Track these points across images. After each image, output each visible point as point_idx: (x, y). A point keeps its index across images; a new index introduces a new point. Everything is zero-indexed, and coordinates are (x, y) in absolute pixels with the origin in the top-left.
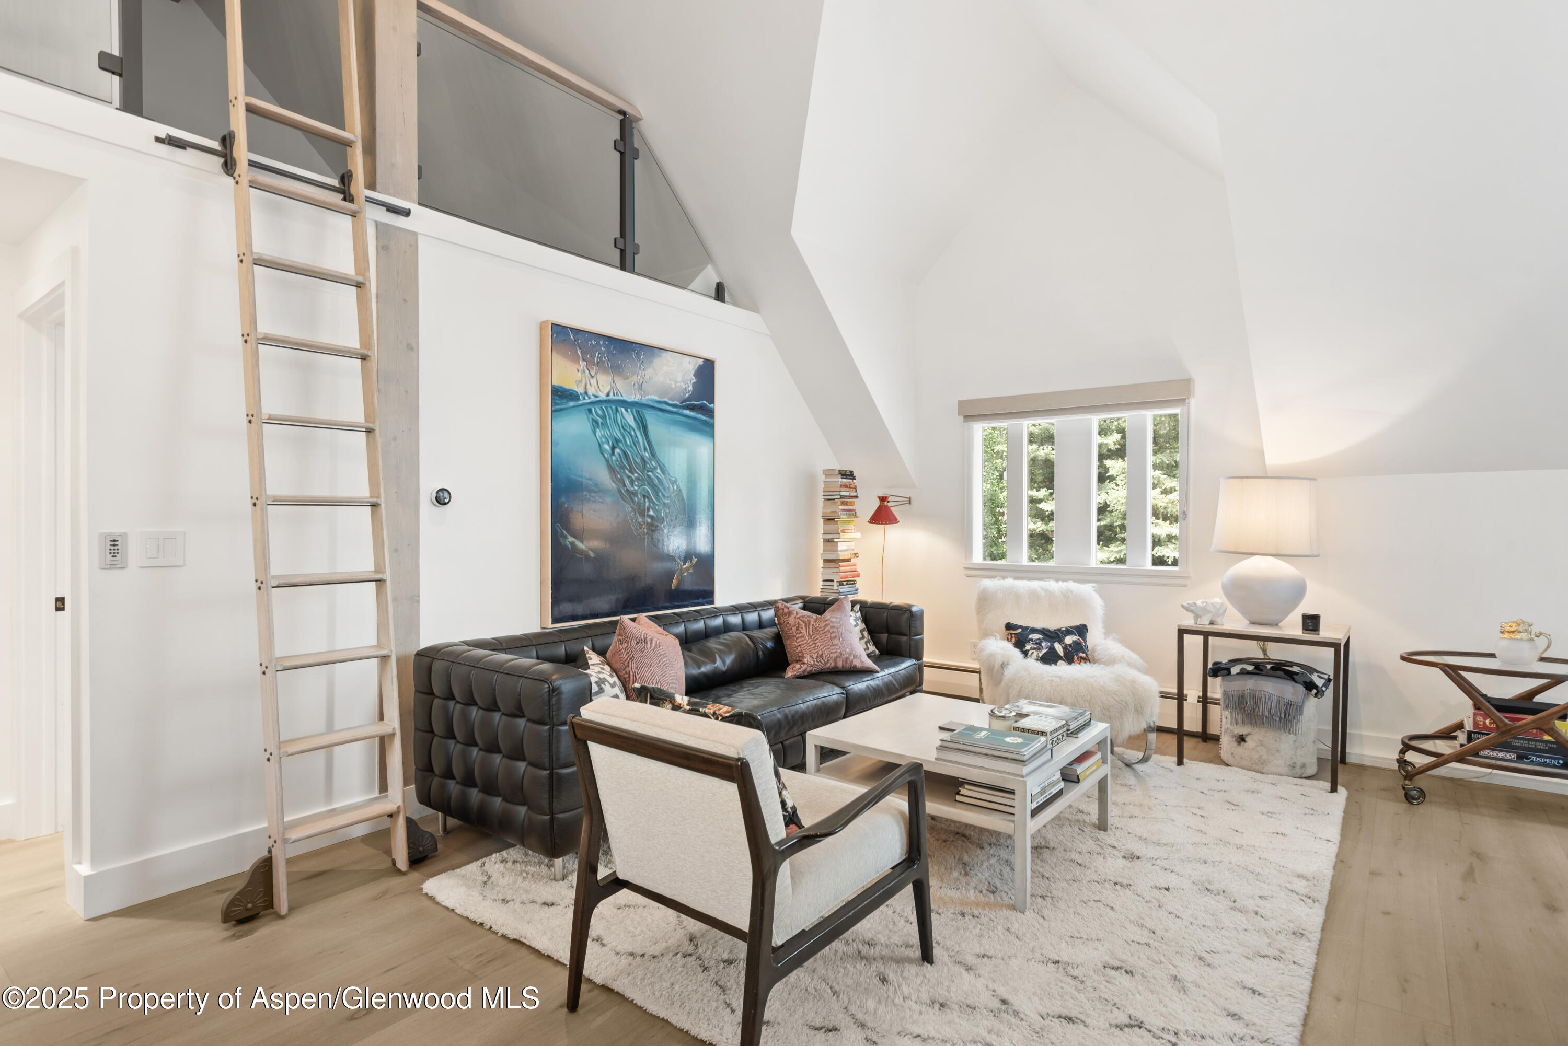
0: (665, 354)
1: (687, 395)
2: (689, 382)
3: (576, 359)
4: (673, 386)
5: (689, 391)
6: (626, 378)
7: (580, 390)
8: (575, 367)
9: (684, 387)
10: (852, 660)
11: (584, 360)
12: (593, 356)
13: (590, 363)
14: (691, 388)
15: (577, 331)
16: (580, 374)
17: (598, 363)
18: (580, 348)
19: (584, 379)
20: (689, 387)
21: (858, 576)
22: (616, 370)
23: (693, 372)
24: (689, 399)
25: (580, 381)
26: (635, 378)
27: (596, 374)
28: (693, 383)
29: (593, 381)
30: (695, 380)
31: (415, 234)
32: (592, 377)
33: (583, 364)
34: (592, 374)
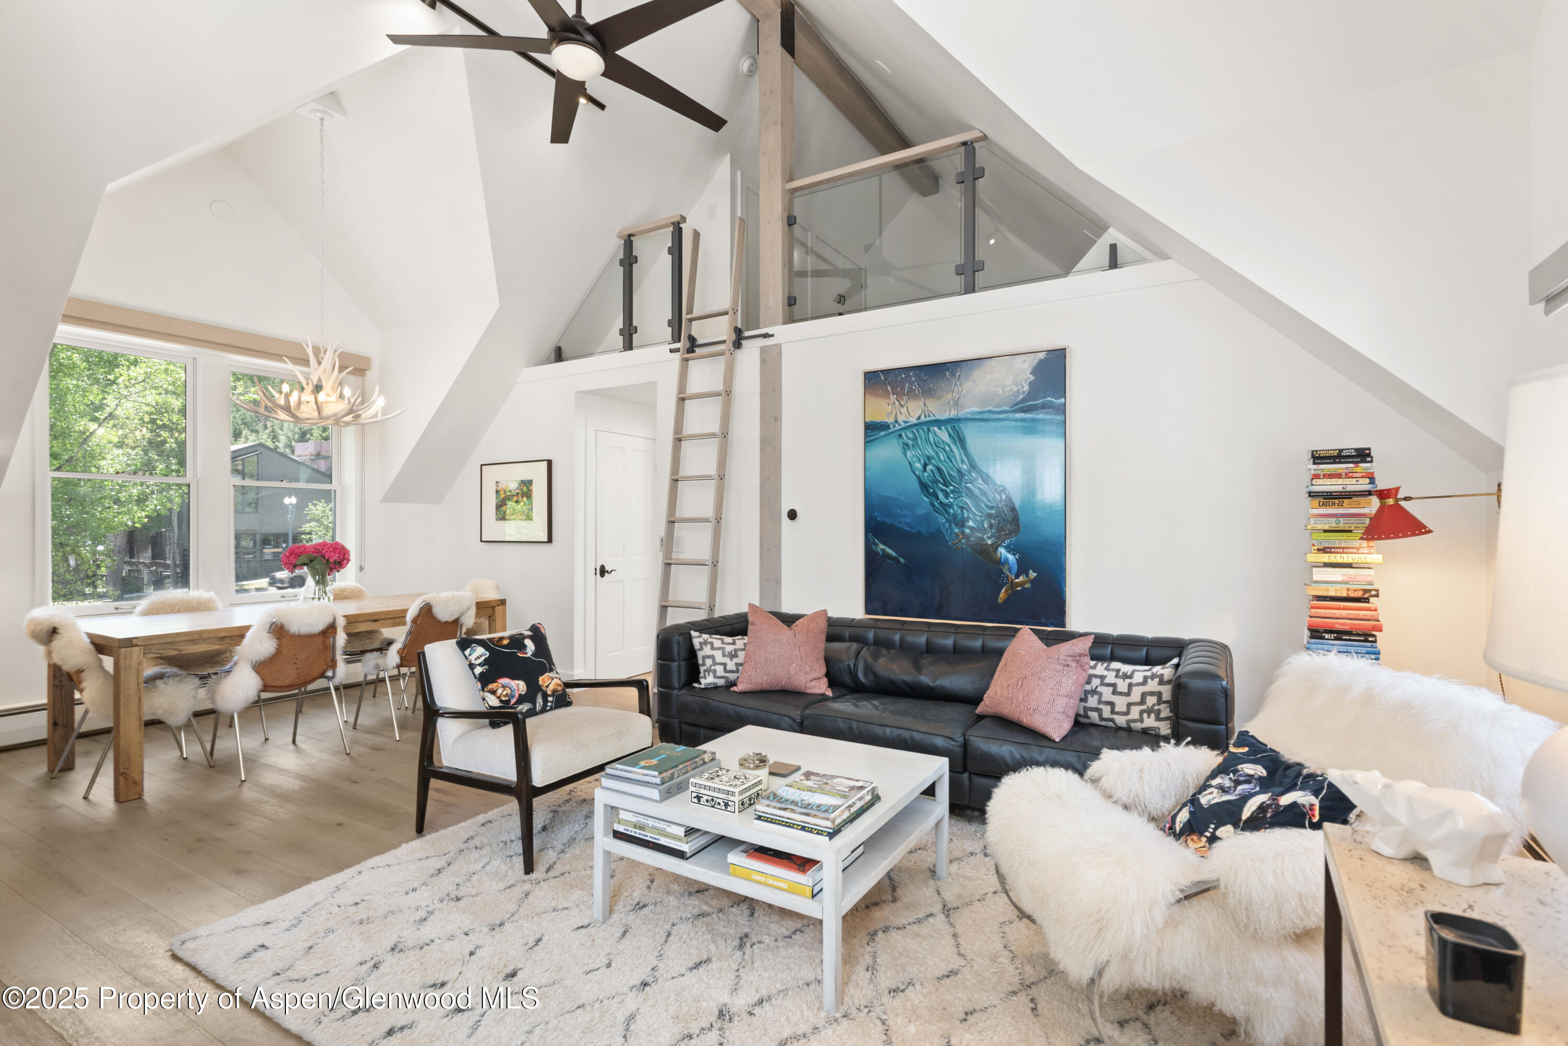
0: (988, 362)
1: (1021, 397)
2: (1023, 383)
3: (886, 395)
4: (1000, 391)
5: (1024, 392)
6: (939, 399)
7: (890, 420)
8: (886, 401)
9: (1016, 389)
11: (894, 394)
12: (903, 388)
13: (899, 395)
14: (1026, 388)
15: (886, 372)
16: (890, 407)
17: (908, 392)
18: (890, 385)
19: (894, 410)
20: (1023, 387)
21: (1380, 630)
22: (928, 393)
23: (1030, 370)
24: (1023, 401)
25: (891, 413)
26: (949, 396)
27: (907, 402)
28: (1030, 383)
29: (904, 410)
30: (1032, 378)
31: (779, 346)
32: (902, 406)
33: (893, 397)
34: (903, 403)
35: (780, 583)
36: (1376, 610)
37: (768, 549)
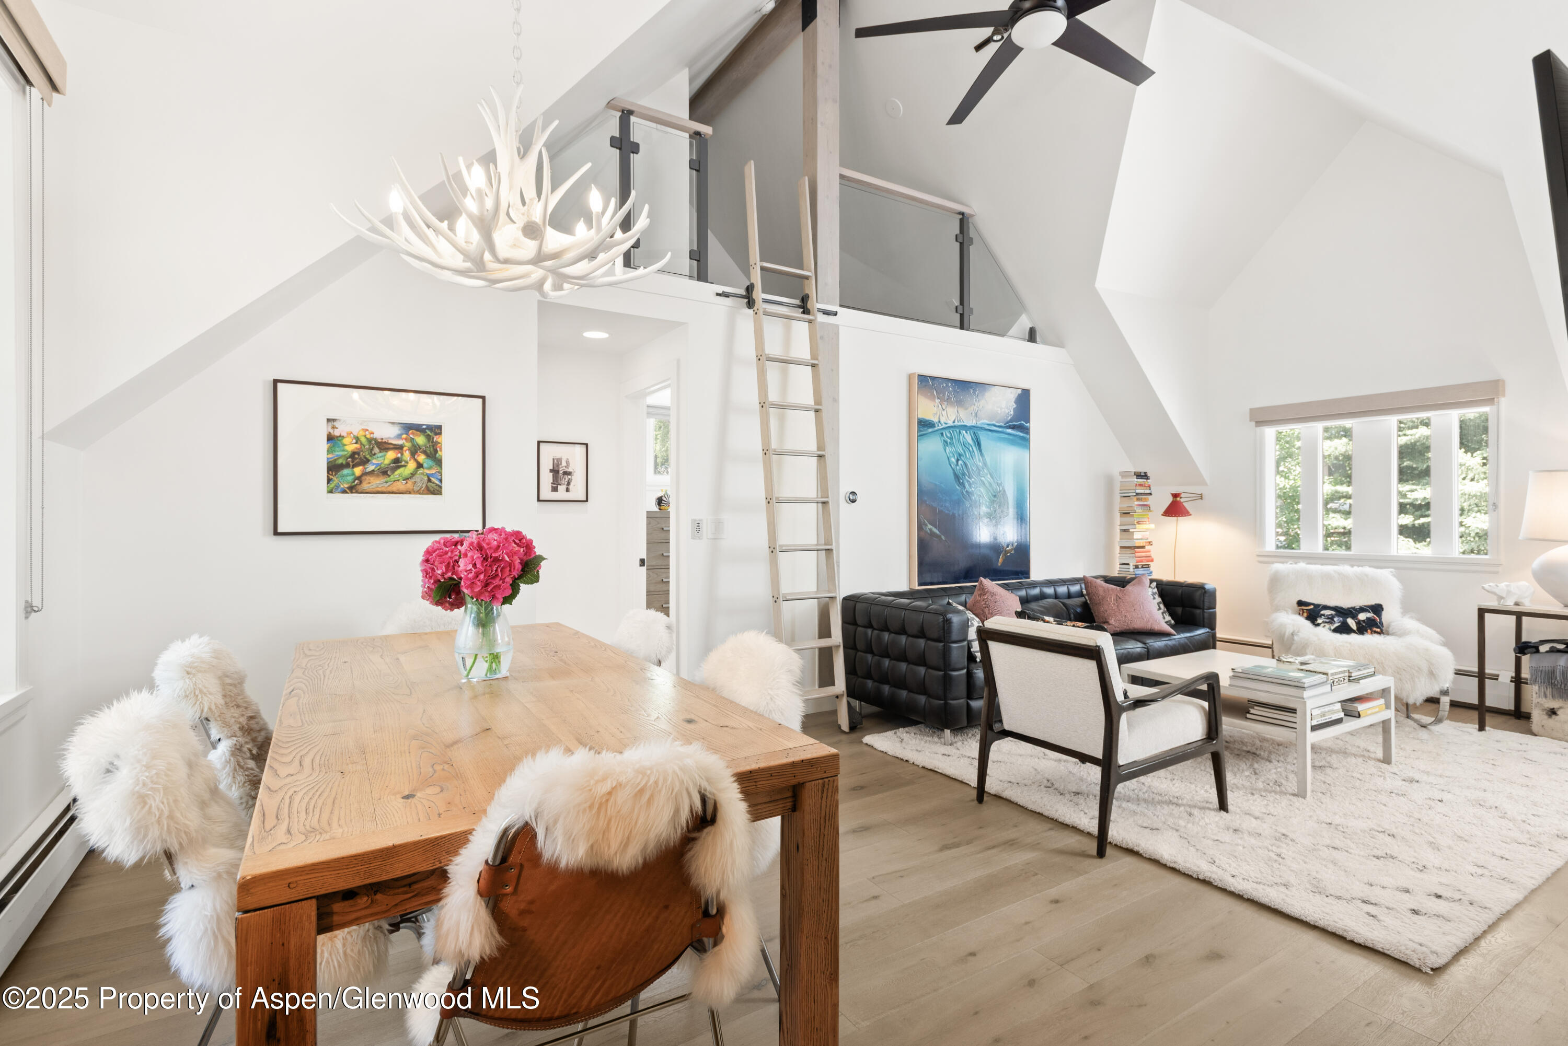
0: (993, 388)
1: (1009, 418)
2: (1011, 408)
3: (932, 398)
4: (999, 412)
5: (1011, 415)
6: (966, 409)
7: (935, 420)
8: (933, 403)
9: (1007, 411)
10: (1152, 624)
11: (938, 398)
12: (944, 395)
13: (942, 400)
14: (1012, 413)
15: (934, 378)
16: (935, 409)
17: (947, 399)
18: (936, 390)
19: (938, 412)
20: (1011, 411)
21: (1152, 561)
22: (960, 403)
23: (1014, 400)
24: (1011, 421)
25: (936, 414)
26: (972, 408)
27: (946, 407)
28: (1014, 409)
29: (944, 413)
30: (1015, 406)
31: (837, 326)
33: (938, 401)
34: (944, 407)
36: (1149, 552)
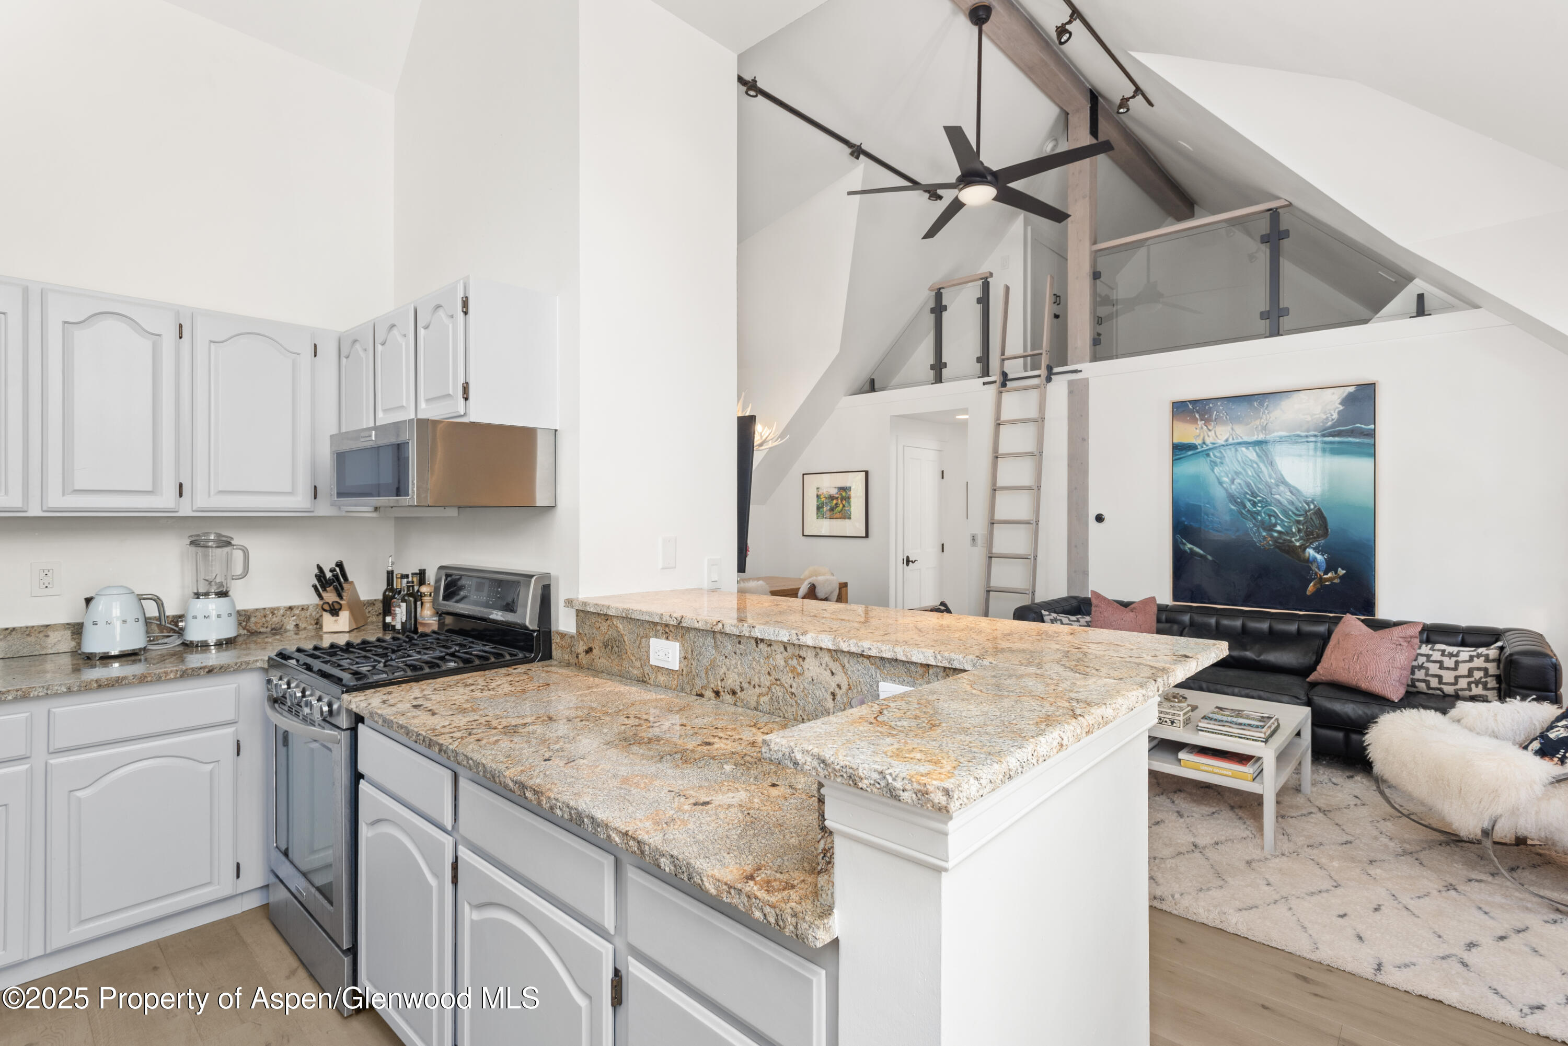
0: (1296, 395)
1: (1330, 423)
2: (1332, 412)
3: (1195, 421)
4: (1309, 419)
5: (1333, 420)
6: (1247, 424)
7: (1198, 442)
8: (1196, 426)
9: (1325, 417)
11: (1202, 420)
12: (1211, 416)
13: (1207, 421)
14: (1335, 416)
15: (1194, 402)
16: (1198, 431)
17: (1216, 419)
18: (1198, 412)
19: (1202, 434)
20: (1332, 415)
22: (1236, 420)
23: (1339, 401)
24: (1333, 426)
25: (1199, 436)
26: (1258, 422)
27: (1215, 427)
28: (1342, 411)
29: (1212, 434)
30: (1341, 408)
31: (1087, 380)
32: (1210, 430)
33: (1201, 423)
34: (1210, 428)
35: (1087, 575)
37: (1076, 546)
